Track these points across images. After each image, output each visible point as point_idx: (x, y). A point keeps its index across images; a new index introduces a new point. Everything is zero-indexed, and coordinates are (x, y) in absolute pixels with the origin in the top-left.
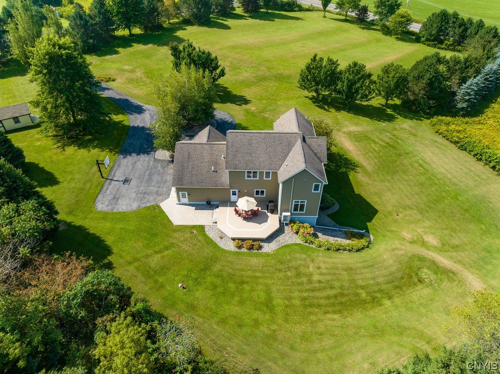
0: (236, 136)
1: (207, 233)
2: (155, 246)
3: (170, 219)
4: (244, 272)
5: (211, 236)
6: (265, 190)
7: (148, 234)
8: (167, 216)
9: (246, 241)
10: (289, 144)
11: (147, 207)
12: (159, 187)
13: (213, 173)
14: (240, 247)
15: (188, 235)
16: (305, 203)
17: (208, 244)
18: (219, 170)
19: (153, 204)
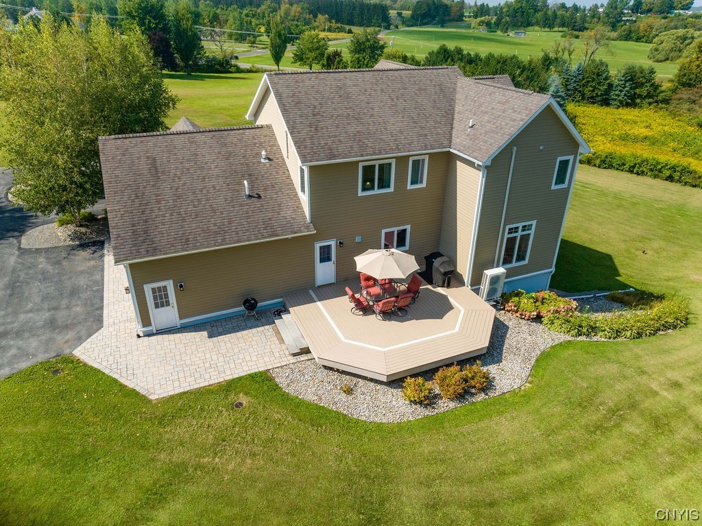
0: (297, 82)
1: (290, 390)
2: (96, 503)
3: (130, 384)
4: (513, 479)
5: (310, 396)
6: (408, 227)
7: (48, 464)
8: (115, 381)
9: (440, 374)
10: (441, 89)
11: (20, 372)
12: (56, 308)
13: (249, 201)
14: (429, 401)
15: (225, 419)
16: (532, 232)
17: (315, 423)
18: (265, 190)
19: (41, 357)
